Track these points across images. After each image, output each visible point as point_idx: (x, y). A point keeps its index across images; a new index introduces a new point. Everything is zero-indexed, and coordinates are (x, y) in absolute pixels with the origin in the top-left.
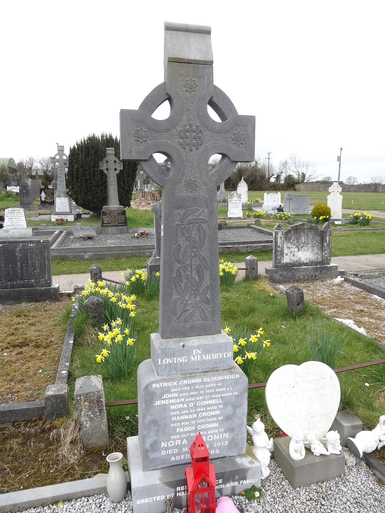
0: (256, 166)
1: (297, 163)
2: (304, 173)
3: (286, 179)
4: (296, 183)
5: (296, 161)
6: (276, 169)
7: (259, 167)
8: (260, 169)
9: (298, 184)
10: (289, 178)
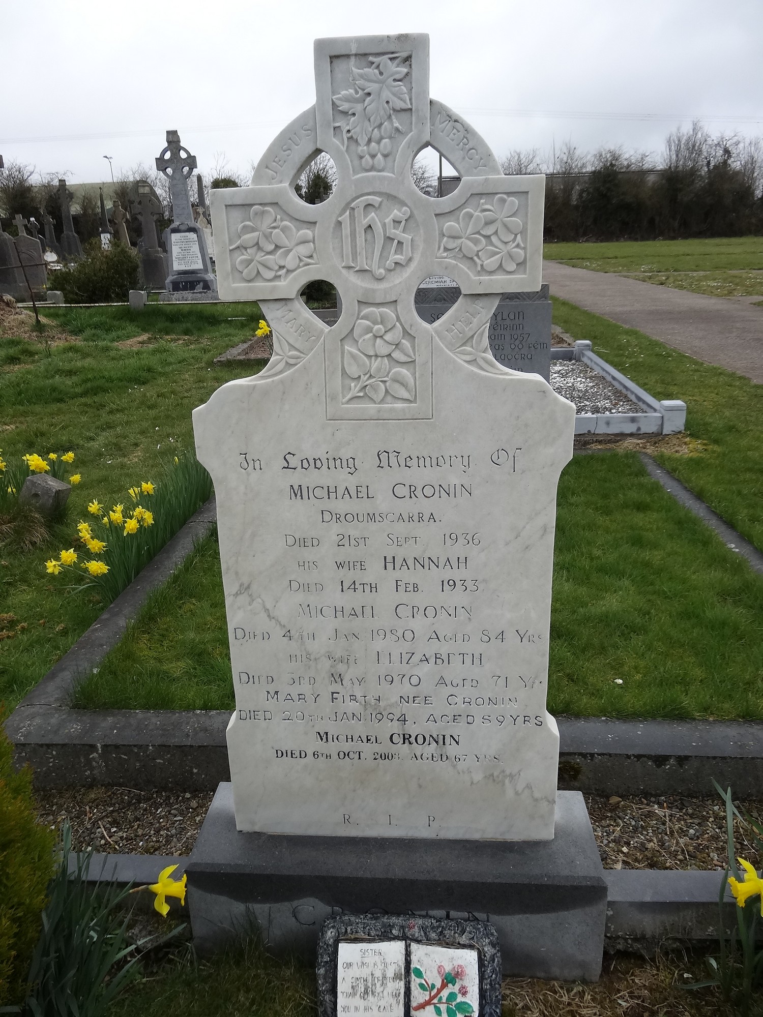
0: (725, 162)
7: (736, 164)
8: (737, 173)
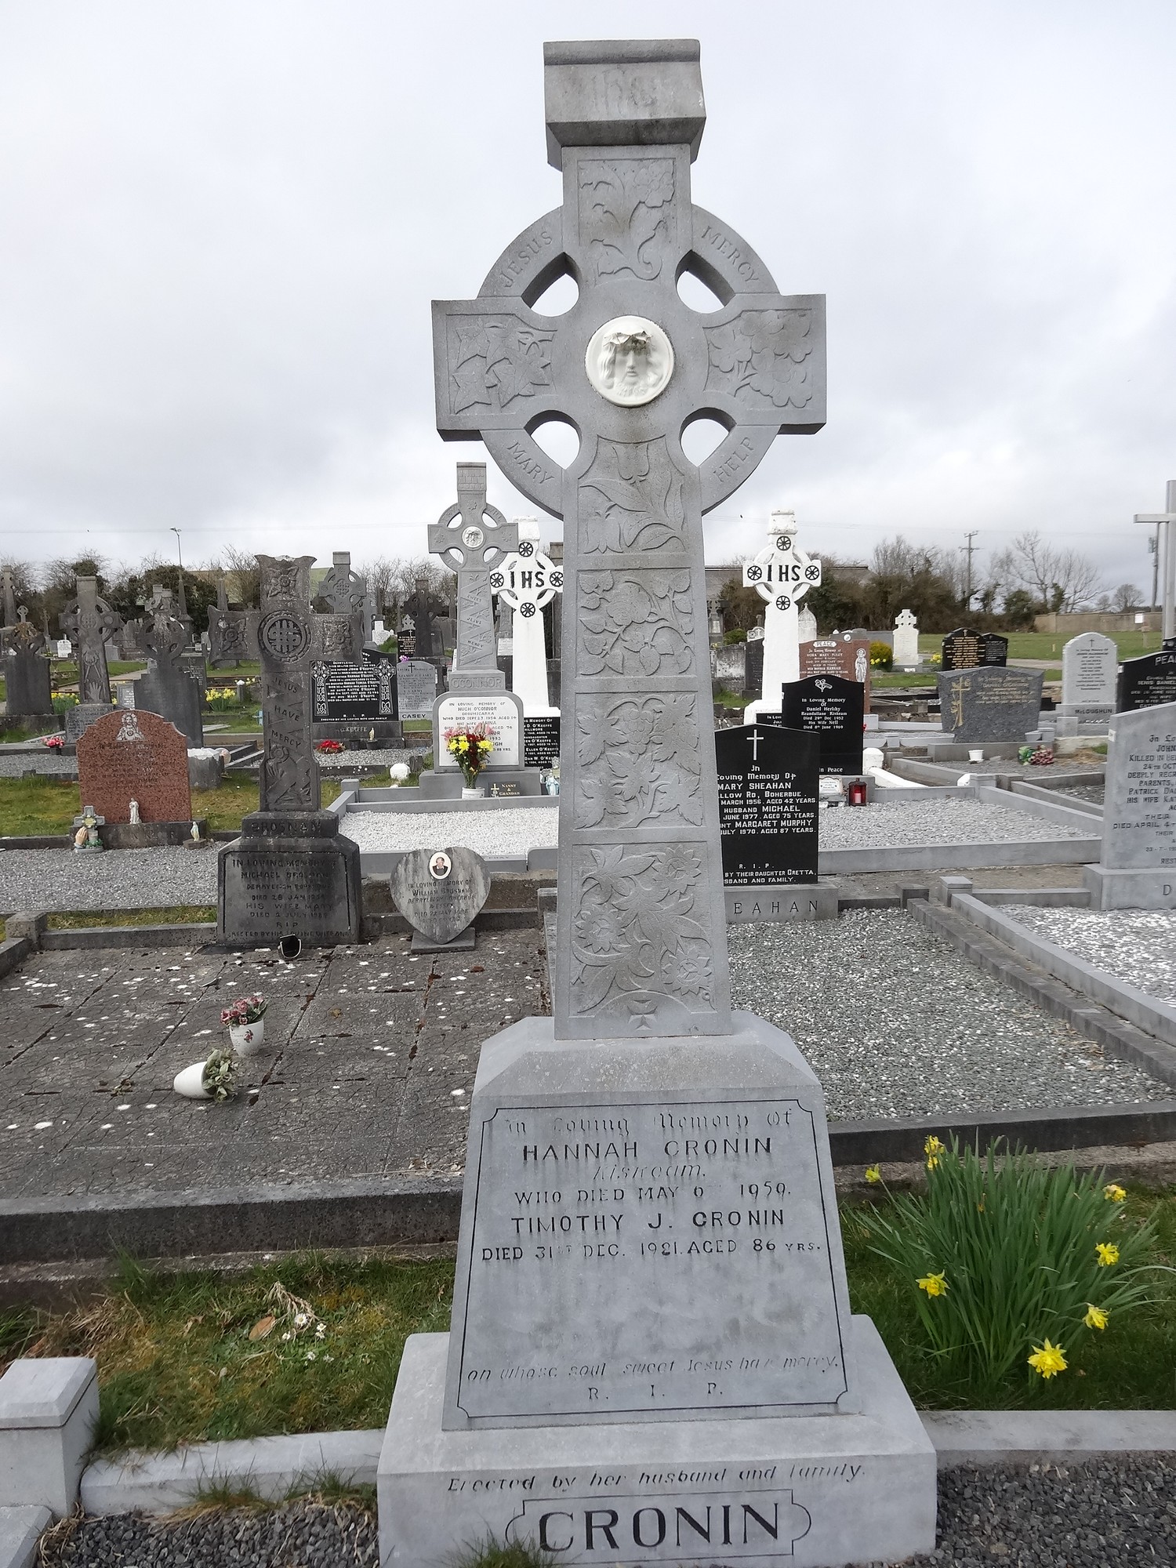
1: (1041, 559)
2: (1061, 585)
3: (1009, 603)
4: (1038, 613)
5: (1038, 555)
6: (983, 579)
9: (1044, 613)
10: (1018, 599)
